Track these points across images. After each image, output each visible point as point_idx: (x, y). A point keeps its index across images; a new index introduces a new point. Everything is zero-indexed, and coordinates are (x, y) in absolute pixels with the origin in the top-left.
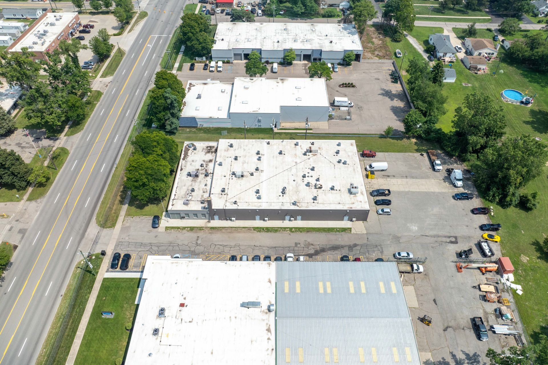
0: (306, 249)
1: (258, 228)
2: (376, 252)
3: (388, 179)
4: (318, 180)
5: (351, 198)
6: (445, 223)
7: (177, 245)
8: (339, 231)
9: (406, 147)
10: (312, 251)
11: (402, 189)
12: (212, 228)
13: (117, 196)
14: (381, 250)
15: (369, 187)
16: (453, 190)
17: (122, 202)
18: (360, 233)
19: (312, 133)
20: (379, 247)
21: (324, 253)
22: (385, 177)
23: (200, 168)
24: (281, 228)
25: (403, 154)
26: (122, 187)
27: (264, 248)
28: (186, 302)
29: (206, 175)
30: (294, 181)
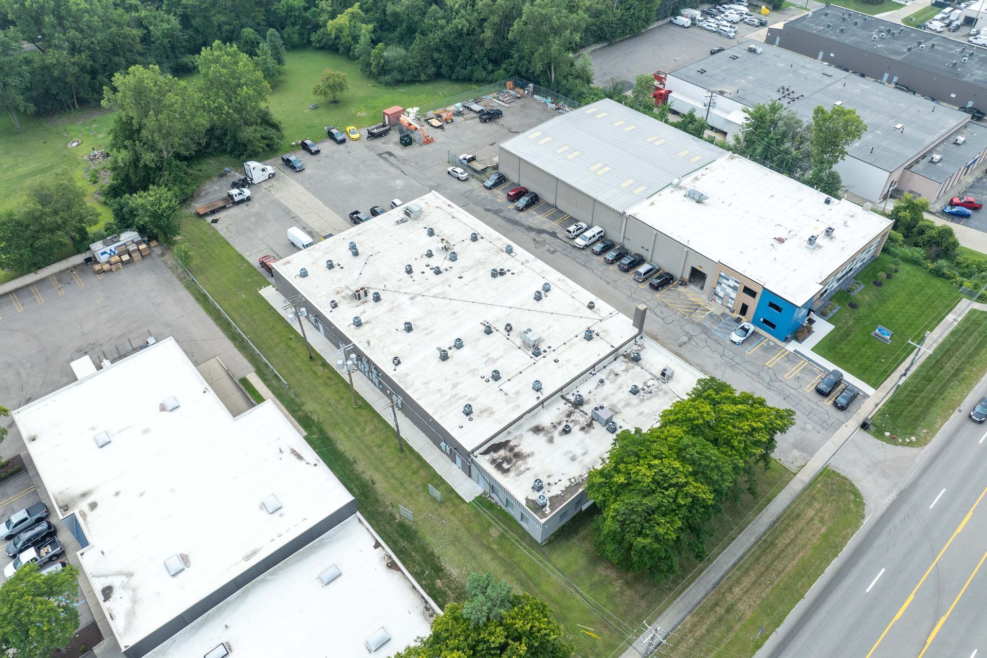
3: (318, 230)
4: (430, 255)
5: (431, 213)
7: (724, 356)
10: (545, 236)
14: (470, 192)
16: (283, 177)
21: (533, 226)
23: (575, 429)
27: (599, 273)
29: (579, 403)
30: (460, 278)
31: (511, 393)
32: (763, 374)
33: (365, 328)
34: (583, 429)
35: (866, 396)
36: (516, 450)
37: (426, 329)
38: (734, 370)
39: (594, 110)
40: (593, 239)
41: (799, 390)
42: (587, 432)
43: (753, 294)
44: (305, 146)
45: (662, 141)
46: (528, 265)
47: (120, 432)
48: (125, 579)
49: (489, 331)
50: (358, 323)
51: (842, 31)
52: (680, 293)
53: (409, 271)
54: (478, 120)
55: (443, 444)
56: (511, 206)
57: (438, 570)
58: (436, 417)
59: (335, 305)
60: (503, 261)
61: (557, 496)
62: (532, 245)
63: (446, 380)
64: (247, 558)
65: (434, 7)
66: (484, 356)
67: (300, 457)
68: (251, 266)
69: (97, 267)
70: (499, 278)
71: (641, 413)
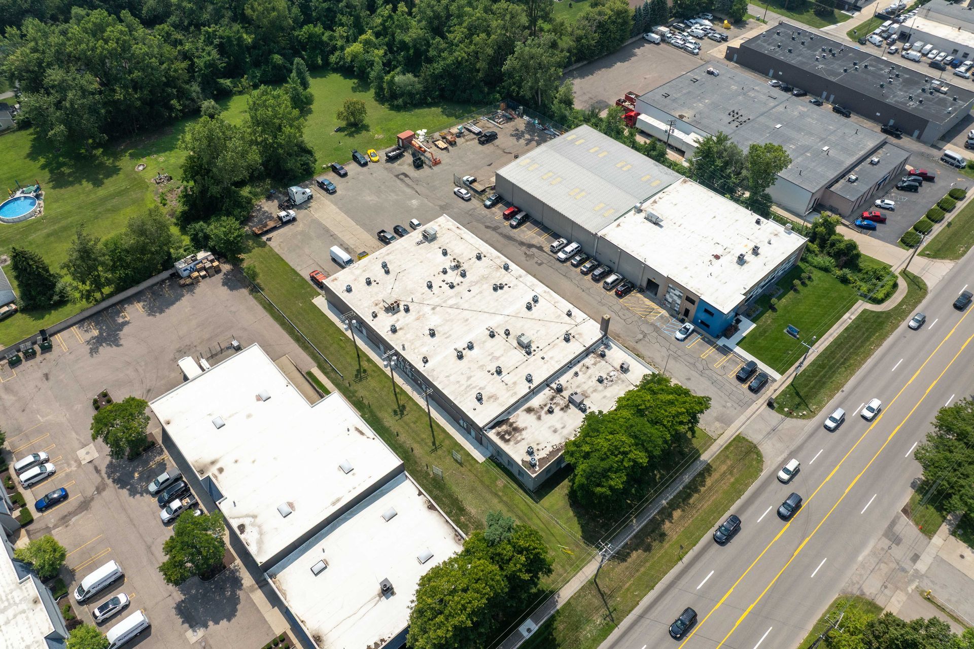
2: (479, 212)
4: (445, 272)
5: (443, 234)
7: (669, 350)
10: (534, 250)
11: (360, 231)
13: (710, 489)
14: (472, 210)
16: (319, 198)
17: (708, 469)
19: (321, 367)
21: (525, 241)
26: (691, 501)
27: (576, 282)
29: (559, 390)
30: (469, 291)
31: (510, 383)
32: (698, 364)
33: (399, 333)
34: (562, 409)
35: (774, 380)
36: (514, 425)
37: (444, 334)
38: (676, 361)
39: (574, 136)
40: (572, 253)
41: (724, 376)
42: (565, 412)
43: (693, 302)
44: (334, 169)
45: (629, 166)
46: (521, 279)
47: (230, 417)
48: (252, 520)
49: (492, 336)
50: (394, 330)
51: (790, 51)
52: (638, 298)
53: (430, 286)
54: (477, 141)
55: (461, 422)
56: (507, 223)
57: (462, 510)
58: (456, 402)
59: (375, 316)
60: (502, 277)
61: (544, 458)
62: (523, 258)
63: (462, 374)
64: (334, 504)
65: (438, 39)
66: (489, 355)
67: (362, 433)
68: (303, 279)
69: (182, 282)
70: (499, 291)
71: (604, 397)
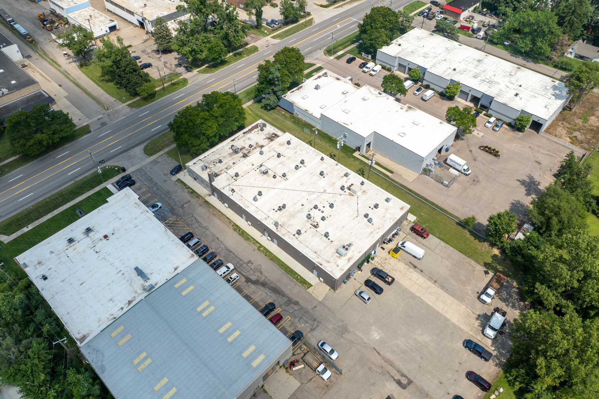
0: (252, 272)
1: (237, 226)
2: (307, 325)
3: (411, 270)
4: (323, 219)
5: (332, 256)
6: (418, 359)
7: (170, 196)
8: (297, 279)
9: (477, 253)
10: (254, 278)
11: (413, 290)
12: (206, 202)
14: (314, 327)
15: (380, 262)
16: (476, 334)
18: (315, 296)
19: (388, 176)
20: (316, 323)
21: (262, 288)
22: (411, 265)
23: (247, 147)
24: (254, 239)
25: (463, 256)
27: (222, 246)
28: (111, 237)
29: (245, 156)
30: (303, 205)
33: (343, 174)
37: (314, 175)
42: (243, 147)
46: (266, 216)
49: (284, 175)
50: (346, 175)
53: (331, 206)
56: (278, 310)
59: (362, 184)
64: (346, 101)
66: (285, 165)
67: (344, 123)
70: (281, 205)
71: (220, 154)
